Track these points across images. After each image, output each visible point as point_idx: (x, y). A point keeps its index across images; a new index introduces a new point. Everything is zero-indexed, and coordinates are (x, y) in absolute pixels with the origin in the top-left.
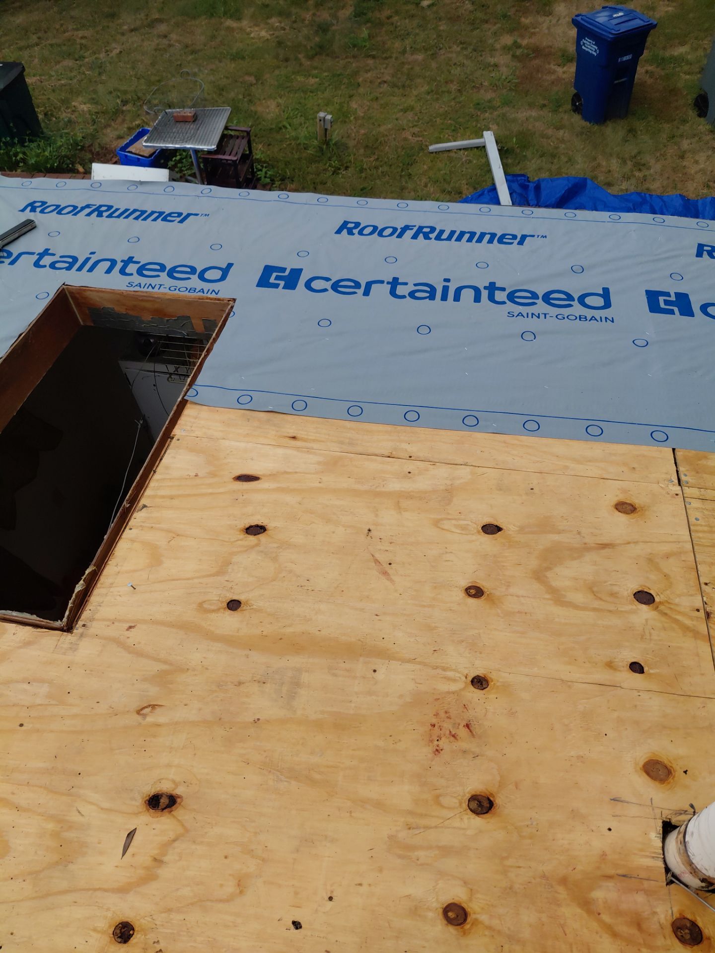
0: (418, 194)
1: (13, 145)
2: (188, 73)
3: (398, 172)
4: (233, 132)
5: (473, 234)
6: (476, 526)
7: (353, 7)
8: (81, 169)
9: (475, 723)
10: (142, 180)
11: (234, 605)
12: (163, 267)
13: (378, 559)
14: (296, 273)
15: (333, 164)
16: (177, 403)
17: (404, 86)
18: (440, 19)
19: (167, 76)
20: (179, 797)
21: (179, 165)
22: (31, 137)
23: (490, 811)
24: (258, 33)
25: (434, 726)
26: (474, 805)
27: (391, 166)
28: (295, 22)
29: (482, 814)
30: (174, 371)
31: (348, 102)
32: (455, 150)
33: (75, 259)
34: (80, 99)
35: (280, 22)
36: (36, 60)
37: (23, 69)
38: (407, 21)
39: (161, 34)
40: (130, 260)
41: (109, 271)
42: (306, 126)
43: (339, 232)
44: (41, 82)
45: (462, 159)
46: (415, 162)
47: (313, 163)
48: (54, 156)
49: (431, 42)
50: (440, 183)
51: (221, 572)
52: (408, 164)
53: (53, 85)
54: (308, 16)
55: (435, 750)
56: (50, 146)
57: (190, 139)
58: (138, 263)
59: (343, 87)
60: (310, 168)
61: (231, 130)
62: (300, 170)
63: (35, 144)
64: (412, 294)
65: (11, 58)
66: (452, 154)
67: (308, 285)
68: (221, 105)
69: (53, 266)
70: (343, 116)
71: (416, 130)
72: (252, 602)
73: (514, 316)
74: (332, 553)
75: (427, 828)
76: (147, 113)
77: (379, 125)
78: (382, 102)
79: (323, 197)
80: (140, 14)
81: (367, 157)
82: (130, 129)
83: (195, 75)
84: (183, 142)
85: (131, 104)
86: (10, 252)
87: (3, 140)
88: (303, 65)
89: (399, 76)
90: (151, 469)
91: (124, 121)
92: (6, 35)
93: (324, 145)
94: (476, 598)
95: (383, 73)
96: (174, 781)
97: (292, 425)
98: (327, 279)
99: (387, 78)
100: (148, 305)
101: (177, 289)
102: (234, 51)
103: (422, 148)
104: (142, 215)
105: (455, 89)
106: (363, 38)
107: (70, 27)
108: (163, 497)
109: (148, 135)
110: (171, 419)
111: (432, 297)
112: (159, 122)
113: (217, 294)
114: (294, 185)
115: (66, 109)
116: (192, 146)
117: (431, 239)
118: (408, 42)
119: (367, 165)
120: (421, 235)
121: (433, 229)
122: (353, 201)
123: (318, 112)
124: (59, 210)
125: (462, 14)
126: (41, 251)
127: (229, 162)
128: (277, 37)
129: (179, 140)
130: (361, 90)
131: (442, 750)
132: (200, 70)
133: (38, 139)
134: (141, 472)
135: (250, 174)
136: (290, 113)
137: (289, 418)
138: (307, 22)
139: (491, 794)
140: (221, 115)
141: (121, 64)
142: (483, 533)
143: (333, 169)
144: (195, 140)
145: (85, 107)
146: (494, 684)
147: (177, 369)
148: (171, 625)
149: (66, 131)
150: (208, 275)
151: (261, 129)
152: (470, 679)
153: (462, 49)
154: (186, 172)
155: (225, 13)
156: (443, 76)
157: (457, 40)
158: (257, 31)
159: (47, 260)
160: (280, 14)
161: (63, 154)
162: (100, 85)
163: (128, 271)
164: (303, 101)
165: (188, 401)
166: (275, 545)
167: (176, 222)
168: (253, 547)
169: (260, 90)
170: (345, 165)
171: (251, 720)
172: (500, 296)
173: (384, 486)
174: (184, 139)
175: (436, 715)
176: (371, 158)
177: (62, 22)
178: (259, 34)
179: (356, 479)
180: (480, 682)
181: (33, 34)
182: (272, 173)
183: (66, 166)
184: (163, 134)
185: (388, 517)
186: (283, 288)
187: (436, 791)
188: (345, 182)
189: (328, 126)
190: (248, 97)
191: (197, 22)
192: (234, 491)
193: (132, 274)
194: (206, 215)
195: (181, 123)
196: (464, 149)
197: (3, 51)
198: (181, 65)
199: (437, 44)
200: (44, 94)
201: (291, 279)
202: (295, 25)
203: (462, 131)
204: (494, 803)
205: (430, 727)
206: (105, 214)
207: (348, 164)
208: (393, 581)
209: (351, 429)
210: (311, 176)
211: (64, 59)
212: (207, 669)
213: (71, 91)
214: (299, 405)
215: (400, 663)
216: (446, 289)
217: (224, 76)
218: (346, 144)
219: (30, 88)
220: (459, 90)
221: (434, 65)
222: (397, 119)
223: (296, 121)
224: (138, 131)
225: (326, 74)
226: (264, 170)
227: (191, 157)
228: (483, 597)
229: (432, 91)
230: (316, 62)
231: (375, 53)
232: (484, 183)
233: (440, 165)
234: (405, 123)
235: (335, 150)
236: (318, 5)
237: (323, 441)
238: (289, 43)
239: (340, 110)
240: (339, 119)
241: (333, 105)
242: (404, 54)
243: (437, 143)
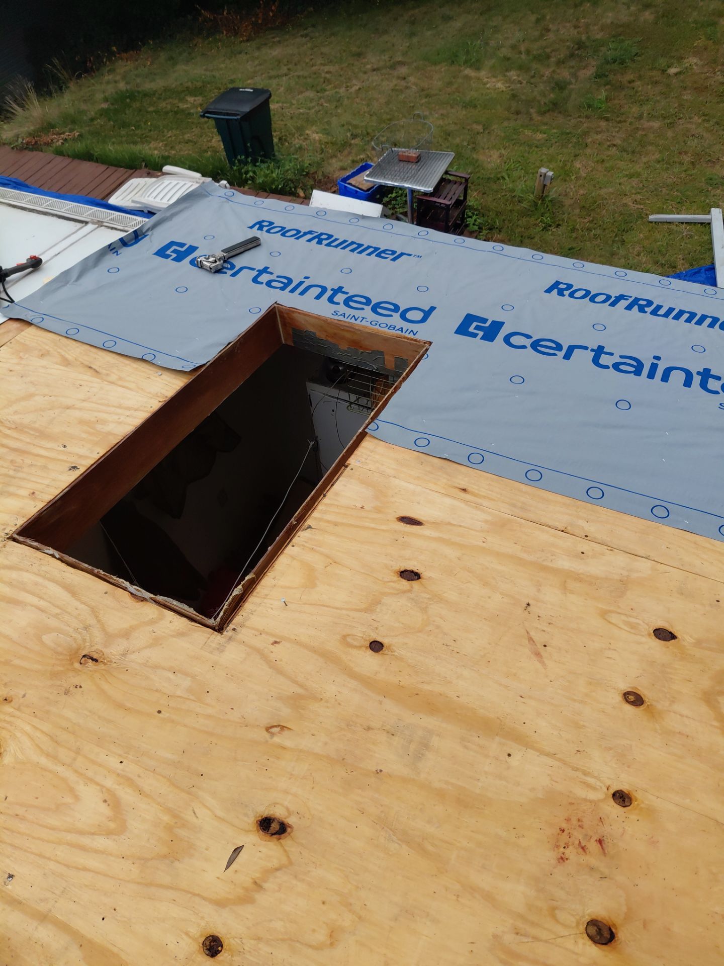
0: (629, 261)
1: (246, 163)
2: (419, 115)
3: (611, 237)
4: (452, 176)
5: (692, 315)
6: (647, 627)
7: (595, 68)
8: (302, 194)
9: (609, 840)
10: (364, 215)
11: (376, 646)
12: (368, 301)
13: (533, 637)
14: (497, 326)
15: (545, 221)
16: (358, 434)
17: (633, 152)
18: (685, 88)
19: (398, 116)
20: (290, 827)
21: (393, 202)
22: (263, 158)
23: (609, 944)
24: (494, 84)
25: (563, 831)
26: (593, 930)
27: (605, 229)
28: (533, 77)
29: (599, 944)
30: (355, 401)
31: (572, 161)
32: (677, 223)
33: (290, 281)
34: (314, 128)
35: (518, 76)
36: (282, 89)
37: (270, 96)
38: (649, 87)
39: (401, 76)
40: (340, 290)
41: (318, 297)
42: (524, 180)
43: (549, 291)
44: (283, 109)
45: (682, 233)
46: (632, 229)
47: (524, 217)
48: (281, 178)
49: (671, 110)
50: (655, 254)
51: (369, 610)
52: (624, 230)
53: (292, 112)
54: (547, 73)
55: (559, 857)
56: (279, 168)
57: (410, 179)
58: (347, 293)
59: (570, 145)
60: (520, 221)
61: (450, 175)
62: (510, 221)
63: (266, 165)
64: (616, 366)
65: (260, 84)
66: (673, 227)
67: (507, 339)
68: (445, 149)
69: (269, 284)
70: (564, 174)
71: (639, 197)
72: (394, 648)
74: (485, 619)
75: (536, 939)
76: (373, 149)
77: (600, 188)
78: (608, 165)
79: (538, 255)
80: (384, 56)
81: (582, 218)
82: (353, 161)
83: (425, 117)
84: (402, 181)
85: (359, 138)
86: (232, 263)
87: (239, 157)
88: (533, 120)
89: (631, 141)
90: (321, 493)
91: (350, 153)
92: (260, 65)
93: (539, 200)
94: (634, 705)
95: (614, 137)
96: (288, 809)
97: (465, 476)
98: (528, 337)
99: (618, 141)
100: (347, 335)
101: (378, 324)
102: (468, 99)
103: (642, 216)
104: (358, 248)
105: (688, 161)
106: (600, 99)
107: (319, 62)
108: (328, 522)
109: (371, 169)
110: (349, 448)
111: (638, 372)
112: (384, 158)
113: (414, 335)
114: (501, 236)
115: (300, 135)
116: (410, 186)
117: (646, 312)
118: (646, 108)
119: (580, 225)
120: (636, 307)
121: (650, 303)
122: (568, 262)
123: (539, 168)
124: (284, 232)
125: (710, 85)
126: (261, 268)
127: (442, 205)
128: (512, 90)
129: (399, 178)
130: (588, 151)
131: (567, 859)
132: (431, 114)
133: (269, 161)
134: (313, 493)
135: (459, 219)
136: (511, 165)
137: (463, 469)
138: (545, 78)
139: (614, 925)
140: (444, 159)
141: (358, 100)
142: (654, 637)
143: (544, 225)
144: (414, 181)
145: (316, 136)
146: (638, 804)
147: (358, 399)
148: (314, 650)
149: (295, 156)
150: (409, 315)
151: (479, 177)
152: (612, 791)
153: (704, 121)
154: (398, 210)
155: (466, 62)
156: (677, 146)
157: (700, 111)
158: (494, 82)
159: (264, 278)
160: (520, 68)
161: (289, 177)
162: (334, 118)
163: (336, 299)
164: (526, 155)
165: (367, 433)
166: (427, 596)
167: (389, 259)
168: (405, 592)
169: (485, 140)
170: (557, 223)
171: (374, 770)
172: (713, 384)
173: (552, 561)
174: (404, 178)
175: (568, 820)
176: (586, 219)
177: (312, 57)
178: (495, 86)
179: (523, 547)
180: (622, 798)
181: (285, 65)
182: (482, 222)
183: (289, 189)
184: (384, 171)
185: (551, 596)
186: (481, 339)
187: (553, 901)
188: (554, 239)
189: (548, 183)
190: (472, 145)
191: (438, 68)
192: (395, 531)
193: (338, 304)
194: (418, 256)
195: (404, 162)
196: (686, 223)
197: (256, 78)
198: (413, 107)
199: (677, 114)
200: (282, 120)
201: (491, 331)
202: (532, 80)
203: (688, 204)
204: (616, 936)
205: (558, 831)
206: (325, 242)
207: (561, 223)
208: (545, 665)
209: (526, 494)
210: (519, 230)
211: (307, 90)
212: (339, 704)
213: (307, 120)
214: (476, 458)
215: (538, 754)
216: (654, 367)
217: (452, 122)
218: (562, 202)
219: (272, 113)
220: (693, 162)
221: (670, 134)
222: (620, 184)
223: (515, 174)
224: (361, 165)
225: (555, 131)
226: (474, 217)
227: (406, 196)
228: (642, 707)
229: (663, 160)
230: (547, 118)
231: (609, 115)
232: (702, 261)
233: (658, 236)
234: (627, 188)
235: (550, 207)
236: (560, 63)
237: (494, 500)
238: (523, 97)
239: (562, 168)
240: (560, 176)
241: (556, 162)
242: (640, 120)
243: (658, 213)
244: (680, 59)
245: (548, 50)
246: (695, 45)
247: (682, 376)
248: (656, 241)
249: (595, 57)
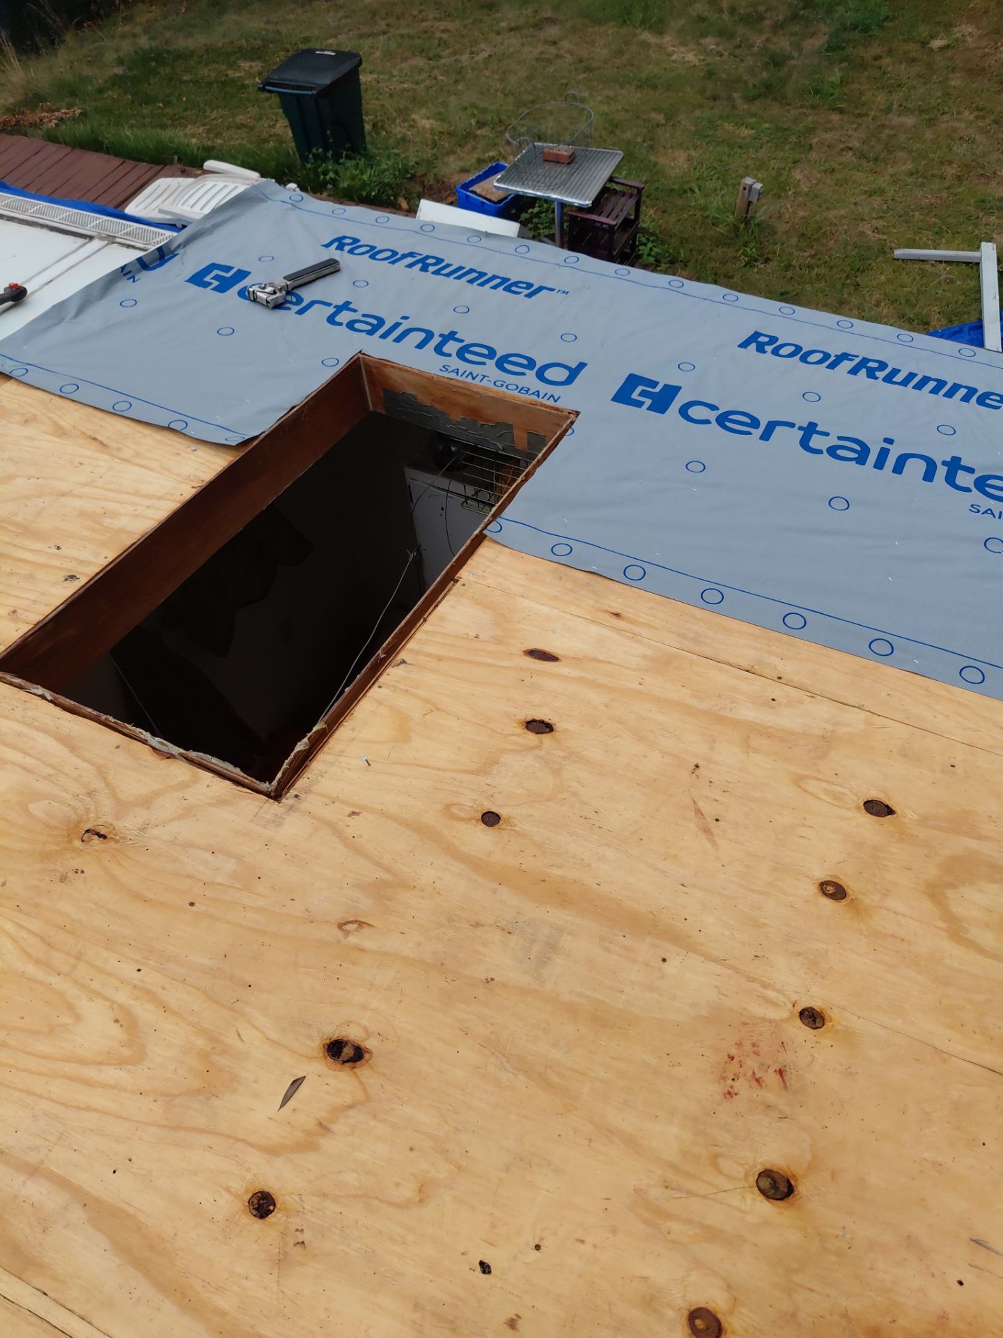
0: (863, 313)
1: (324, 159)
2: (574, 97)
3: (840, 278)
4: (619, 185)
5: (941, 384)
6: (856, 799)
7: (826, 37)
8: (404, 205)
9: (792, 1071)
10: (488, 231)
11: (490, 819)
12: (492, 353)
13: (701, 809)
14: (671, 391)
15: (749, 252)
16: (472, 537)
17: (876, 159)
18: (954, 70)
19: (545, 97)
20: (368, 1052)
21: (535, 220)
22: (349, 153)
23: (786, 1199)
24: (683, 55)
25: (732, 1058)
26: (766, 1183)
27: (831, 268)
28: (738, 47)
29: (773, 1199)
30: (473, 495)
31: (790, 169)
32: (933, 262)
33: (381, 322)
34: (424, 111)
35: (718, 44)
36: (378, 53)
37: (360, 63)
38: (903, 66)
39: (550, 39)
40: (452, 336)
41: (421, 346)
42: (722, 193)
43: (744, 345)
44: (378, 82)
45: (940, 276)
46: (869, 268)
47: (720, 246)
48: (374, 182)
49: (932, 101)
50: (900, 304)
51: (482, 771)
52: (858, 270)
53: (392, 88)
54: (759, 41)
55: (726, 1091)
56: (372, 168)
57: (559, 187)
58: (462, 341)
59: (787, 147)
60: (714, 252)
61: (616, 183)
62: (700, 252)
63: (353, 162)
64: (832, 451)
65: (347, 46)
66: (927, 267)
67: (684, 411)
68: (610, 147)
69: (351, 325)
70: (778, 187)
71: (881, 223)
72: (514, 821)
73: (979, 511)
74: (638, 784)
75: (690, 1193)
76: (508, 143)
77: (828, 209)
78: (840, 176)
79: (732, 294)
80: (527, 9)
81: (800, 250)
82: (480, 161)
83: (583, 100)
84: (548, 190)
85: (488, 128)
86: (299, 296)
87: (314, 150)
88: (736, 108)
89: (873, 143)
90: (421, 616)
91: (474, 148)
92: (347, 17)
93: (742, 223)
94: (833, 899)
95: (850, 136)
96: (366, 1030)
97: (618, 597)
98: (713, 407)
99: (855, 144)
100: (462, 400)
101: (505, 385)
102: (644, 75)
103: (884, 251)
104: (479, 278)
105: (952, 174)
106: (832, 82)
107: (431, 16)
108: (429, 655)
109: (503, 172)
110: (460, 556)
111: (861, 460)
112: (522, 157)
113: (555, 401)
114: (687, 272)
115: (402, 122)
116: (559, 197)
117: (877, 378)
118: (897, 97)
119: (797, 260)
120: (864, 371)
121: (883, 366)
122: (774, 306)
123: (743, 177)
124: (373, 253)
125: (990, 66)
126: (340, 303)
127: (604, 226)
128: (708, 65)
129: (543, 185)
130: (813, 156)
131: (736, 1094)
132: (591, 95)
133: (358, 157)
134: (408, 616)
135: (629, 247)
136: (703, 172)
137: (617, 586)
138: (756, 49)
139: (794, 1176)
140: (607, 160)
141: (487, 73)
142: (864, 811)
143: (747, 259)
144: (565, 190)
145: (427, 124)
146: (833, 1026)
147: (477, 493)
148: (406, 824)
149: (396, 151)
150: (549, 374)
151: (658, 188)
152: (799, 1008)
153: (977, 118)
154: (542, 231)
155: (643, 22)
156: (938, 152)
157: (972, 103)
158: (683, 52)
159: (345, 317)
160: (721, 32)
161: (386, 180)
162: (453, 96)
163: (446, 349)
164: (725, 158)
165: (486, 536)
166: (562, 754)
167: (523, 294)
168: (532, 748)
169: (668, 135)
170: (766, 256)
171: (483, 978)
172: (963, 479)
173: (731, 710)
174: (551, 185)
175: (739, 1045)
176: (806, 252)
177: (422, 7)
178: (684, 58)
180: (812, 1017)
181: (382, 19)
182: (660, 251)
183: (386, 198)
184: (523, 174)
185: (728, 754)
186: (648, 409)
187: (716, 1147)
188: (760, 279)
189: (754, 199)
190: (649, 142)
191: (602, 29)
192: (521, 669)
193: (450, 355)
194: (564, 292)
195: (551, 163)
196: (946, 262)
197: (340, 36)
198: (567, 84)
199: (940, 107)
200: (377, 99)
201: (662, 399)
202: (737, 52)
203: (949, 236)
204: (795, 1189)
205: (726, 1058)
206: (432, 269)
207: (771, 256)
208: (717, 845)
209: (700, 621)
210: (712, 264)
211: (414, 55)
212: (439, 893)
213: (414, 99)
214: (635, 573)
215: (703, 959)
216: (884, 453)
217: (622, 109)
218: (774, 227)
219: (363, 87)
220: (959, 176)
221: (929, 135)
222: (855, 204)
223: (710, 185)
224: (490, 165)
225: (767, 125)
226: (650, 245)
227: (553, 212)
228: (844, 902)
229: (917, 172)
230: (756, 107)
231: (844, 106)
232: (966, 316)
233: (906, 279)
234: (866, 211)
235: (756, 233)
236: (777, 27)
237: (656, 629)
238: (724, 76)
239: (776, 178)
240: (771, 190)
241: (767, 170)
242: (887, 114)
243: (908, 247)
244: (948, 26)
245: (762, 9)
246: (971, 6)
247: (922, 466)
248: (903, 286)
249: (828, 21)
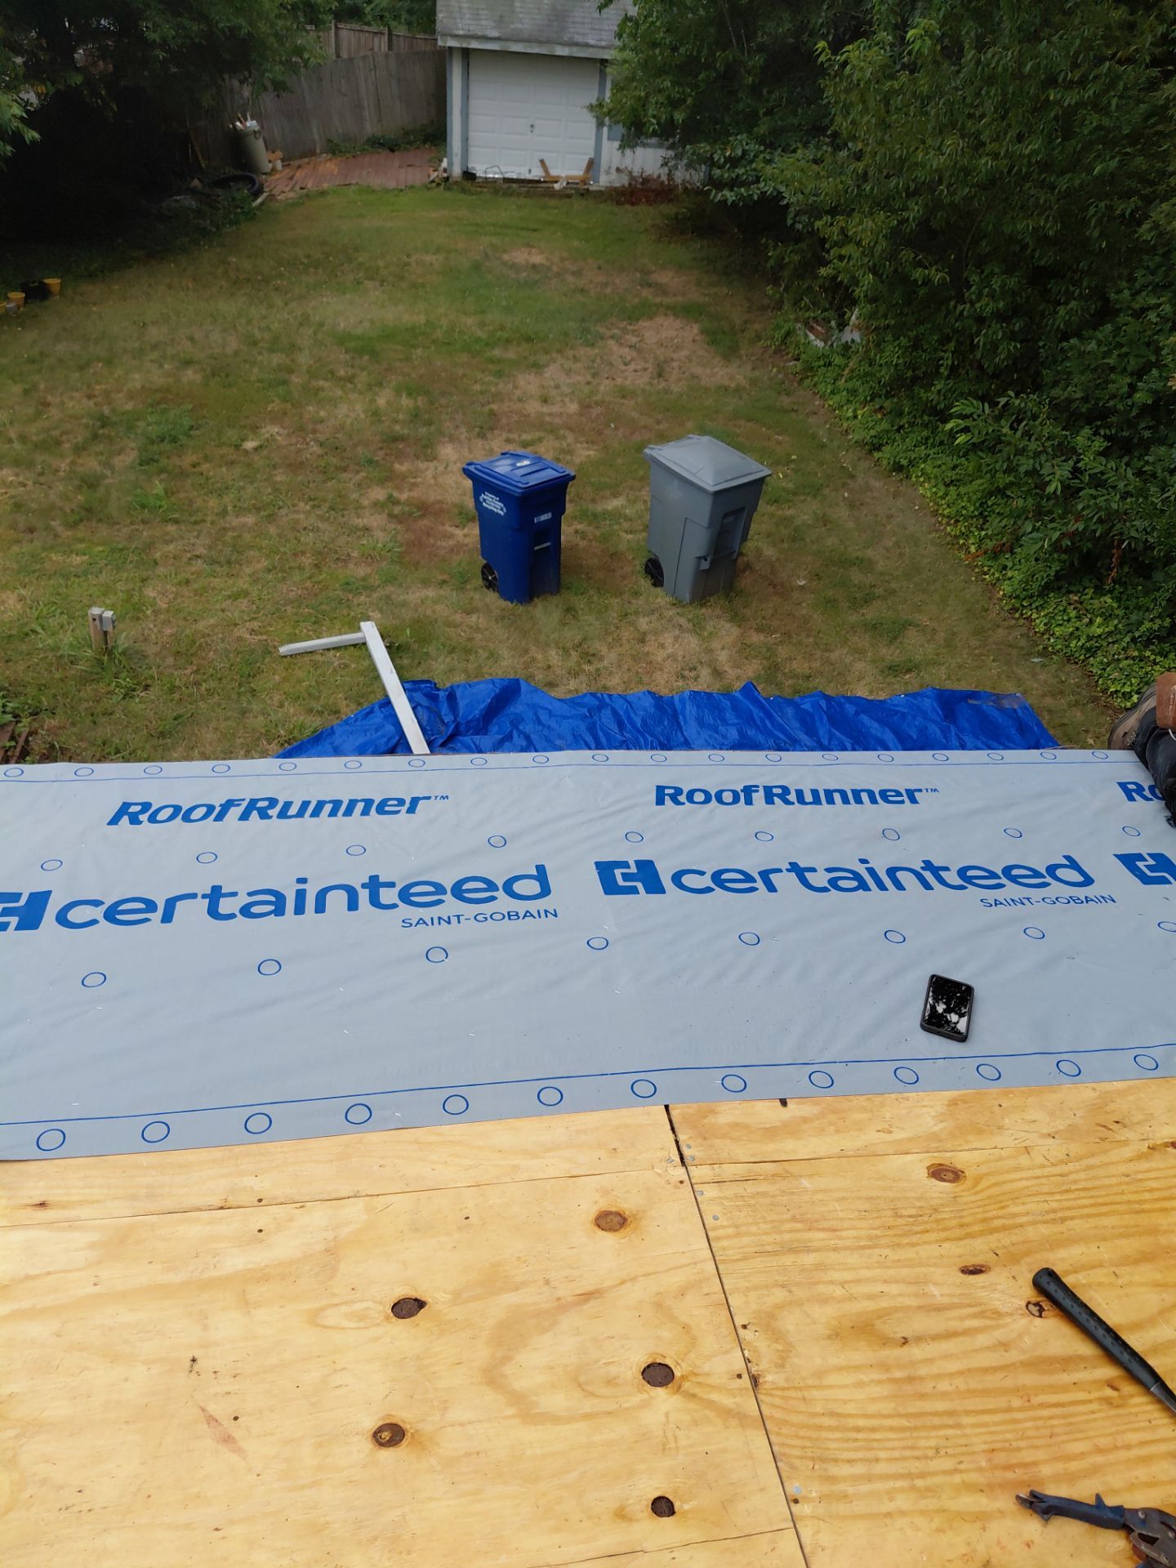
3: (233, 689)
5: (337, 804)
6: (381, 1308)
7: (136, 450)
13: (213, 1414)
14: (39, 900)
15: (123, 683)
18: (275, 467)
27: (220, 679)
28: (42, 474)
31: (140, 589)
32: (321, 651)
35: (17, 475)
38: (224, 469)
42: (71, 628)
43: (114, 821)
45: (333, 663)
46: (260, 671)
47: (88, 684)
49: (264, 498)
50: (304, 699)
52: (249, 675)
54: (64, 465)
59: (129, 567)
60: (82, 693)
62: (65, 695)
64: (246, 911)
66: (318, 657)
67: (62, 919)
70: (133, 610)
71: (255, 625)
73: (411, 925)
74: (126, 1422)
77: (195, 620)
78: (196, 586)
79: (85, 767)
81: (180, 668)
88: (59, 537)
89: (220, 547)
93: (104, 655)
94: (393, 1446)
95: (194, 545)
97: (37, 1180)
98: (97, 903)
99: (201, 551)
103: (268, 651)
105: (310, 564)
106: (157, 495)
111: (279, 910)
114: (57, 721)
117: (270, 817)
118: (228, 499)
119: (180, 680)
120: (255, 813)
121: (273, 802)
122: (136, 768)
123: (90, 606)
125: (306, 459)
128: (13, 497)
130: (161, 570)
136: (42, 610)
137: (31, 1167)
138: (62, 474)
142: (394, 1319)
143: (123, 691)
153: (314, 507)
156: (288, 545)
157: (303, 494)
160: (17, 463)
164: (63, 590)
170: (144, 683)
172: (388, 896)
173: (215, 1266)
176: (186, 669)
179: (164, 1263)
182: (16, 705)
185: (227, 1326)
186: (16, 929)
189: (109, 628)
196: (334, 649)
199: (274, 503)
201: (31, 912)
202: (42, 479)
203: (327, 623)
207: (149, 682)
208: (244, 1451)
214: (51, 1140)
216: (301, 896)
218: (143, 651)
220: (316, 565)
221: (272, 530)
222: (223, 611)
223: (53, 623)
225: (100, 549)
228: (405, 1442)
229: (275, 568)
230: (81, 532)
231: (177, 516)
232: (372, 696)
233: (300, 674)
234: (236, 614)
235: (124, 662)
236: (79, 450)
237: (98, 1202)
238: (34, 506)
239: (128, 600)
240: (127, 614)
241: (115, 594)
242: (224, 517)
243: (291, 642)
244: (255, 429)
245: (56, 433)
246: (269, 409)
248: (299, 681)
249: (132, 436)
